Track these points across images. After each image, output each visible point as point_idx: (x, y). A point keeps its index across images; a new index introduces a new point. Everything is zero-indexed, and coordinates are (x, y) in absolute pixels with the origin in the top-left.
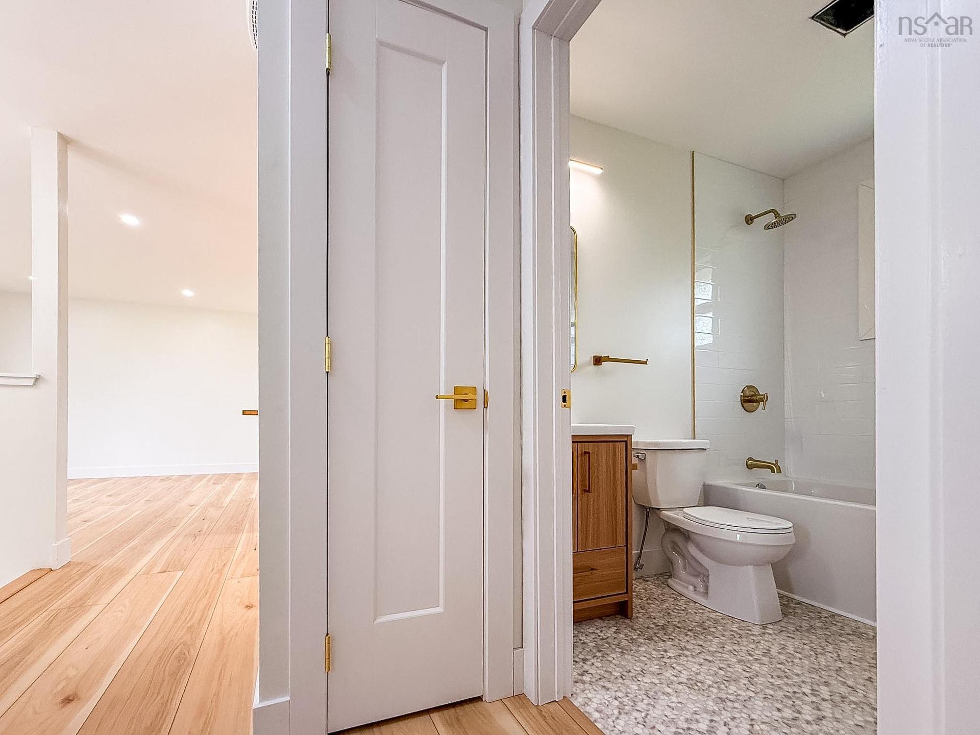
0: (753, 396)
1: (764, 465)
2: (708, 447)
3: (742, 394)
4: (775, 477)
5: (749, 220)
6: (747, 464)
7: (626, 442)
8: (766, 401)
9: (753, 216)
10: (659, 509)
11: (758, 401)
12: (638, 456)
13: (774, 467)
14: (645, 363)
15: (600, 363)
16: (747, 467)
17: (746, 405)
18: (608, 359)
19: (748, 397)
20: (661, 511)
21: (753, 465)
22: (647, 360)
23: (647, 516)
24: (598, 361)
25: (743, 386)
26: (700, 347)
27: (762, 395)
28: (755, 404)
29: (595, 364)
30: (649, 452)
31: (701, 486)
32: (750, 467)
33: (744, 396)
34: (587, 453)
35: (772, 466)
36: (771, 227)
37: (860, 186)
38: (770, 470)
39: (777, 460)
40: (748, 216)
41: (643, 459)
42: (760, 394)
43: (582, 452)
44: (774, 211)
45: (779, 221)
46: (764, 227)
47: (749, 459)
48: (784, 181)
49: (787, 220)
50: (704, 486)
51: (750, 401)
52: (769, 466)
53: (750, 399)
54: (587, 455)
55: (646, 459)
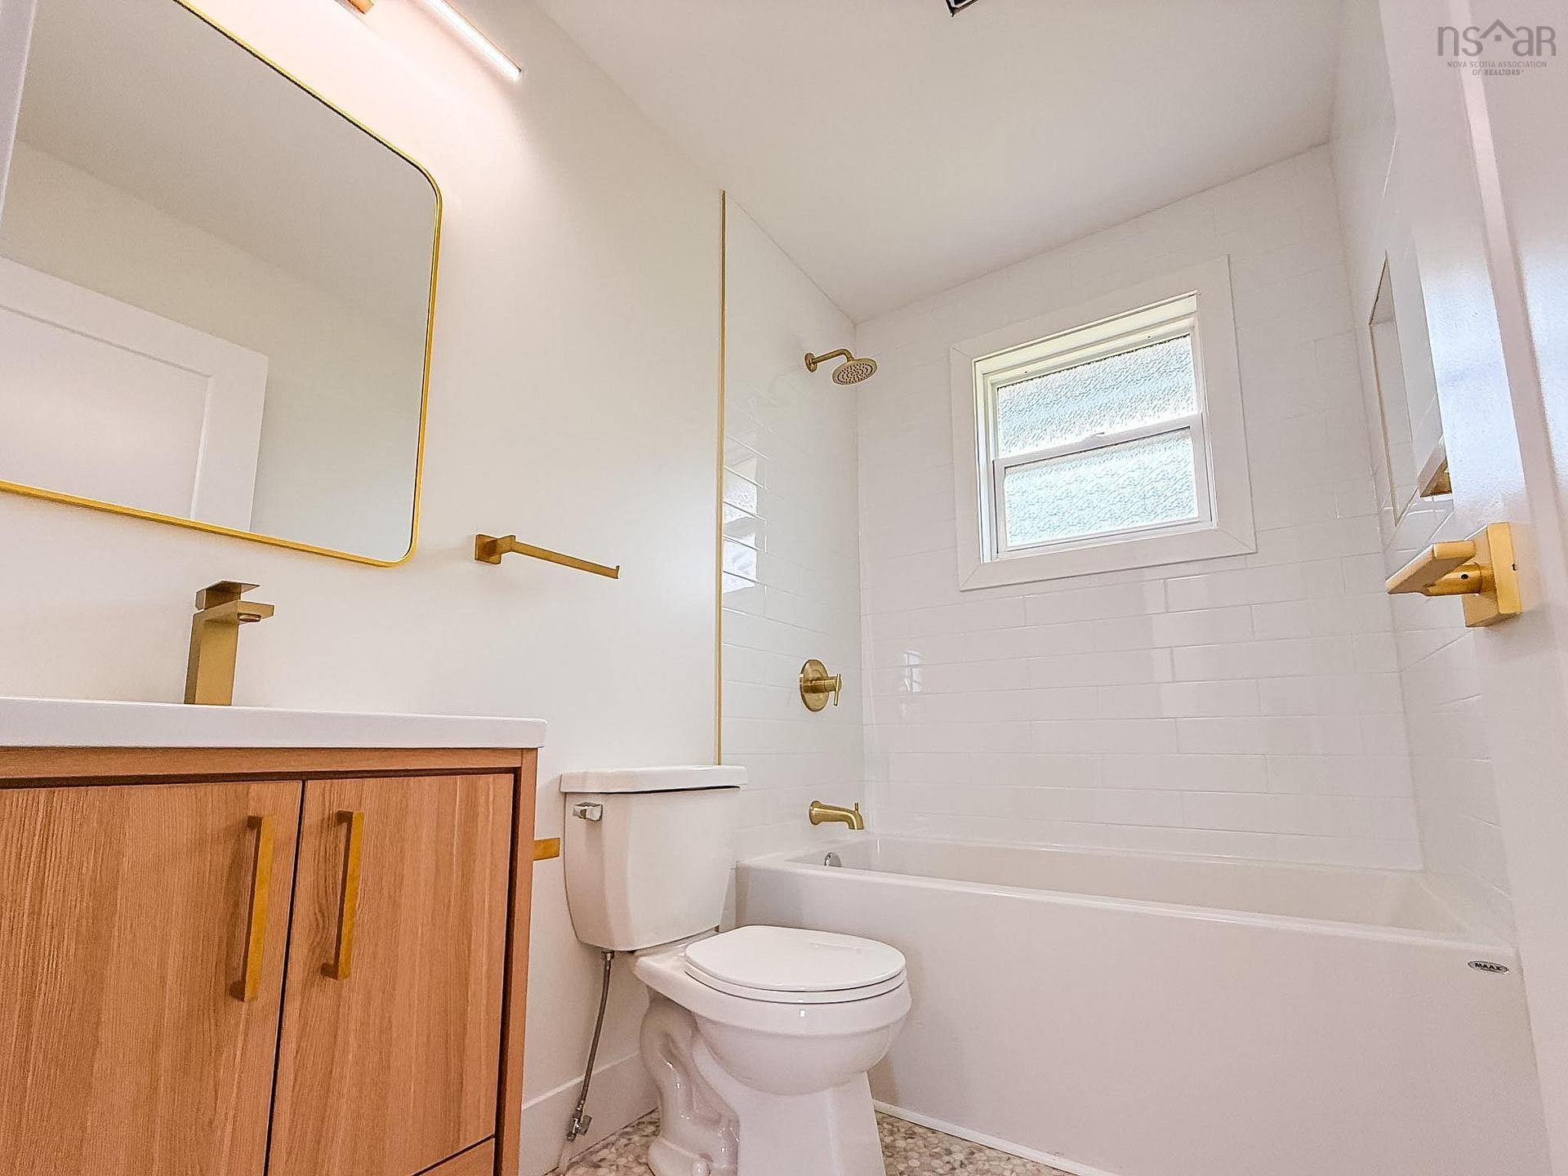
0: (818, 679)
1: (836, 815)
2: (745, 782)
3: (802, 676)
4: (854, 837)
5: (812, 363)
6: (810, 813)
7: (516, 772)
8: (839, 690)
9: (817, 357)
10: (632, 952)
11: (826, 690)
12: (583, 813)
13: (851, 819)
14: (613, 573)
15: (493, 558)
16: (811, 820)
17: (809, 696)
18: (512, 545)
19: (811, 681)
20: (637, 957)
21: (820, 815)
22: (618, 567)
23: (607, 974)
24: (488, 550)
25: (803, 660)
27: (832, 678)
28: (821, 695)
29: (479, 558)
30: (612, 799)
31: (727, 875)
32: (815, 820)
33: (805, 680)
34: (344, 818)
35: (851, 816)
36: (842, 380)
37: (951, 349)
38: (846, 823)
39: (857, 805)
40: (808, 357)
41: (598, 818)
42: (829, 676)
43: (326, 816)
44: (845, 352)
45: (853, 368)
46: (833, 377)
47: (815, 804)
48: (855, 326)
49: (865, 370)
50: (736, 871)
51: (815, 690)
52: (843, 815)
53: (815, 687)
54: (345, 825)
55: (603, 818)
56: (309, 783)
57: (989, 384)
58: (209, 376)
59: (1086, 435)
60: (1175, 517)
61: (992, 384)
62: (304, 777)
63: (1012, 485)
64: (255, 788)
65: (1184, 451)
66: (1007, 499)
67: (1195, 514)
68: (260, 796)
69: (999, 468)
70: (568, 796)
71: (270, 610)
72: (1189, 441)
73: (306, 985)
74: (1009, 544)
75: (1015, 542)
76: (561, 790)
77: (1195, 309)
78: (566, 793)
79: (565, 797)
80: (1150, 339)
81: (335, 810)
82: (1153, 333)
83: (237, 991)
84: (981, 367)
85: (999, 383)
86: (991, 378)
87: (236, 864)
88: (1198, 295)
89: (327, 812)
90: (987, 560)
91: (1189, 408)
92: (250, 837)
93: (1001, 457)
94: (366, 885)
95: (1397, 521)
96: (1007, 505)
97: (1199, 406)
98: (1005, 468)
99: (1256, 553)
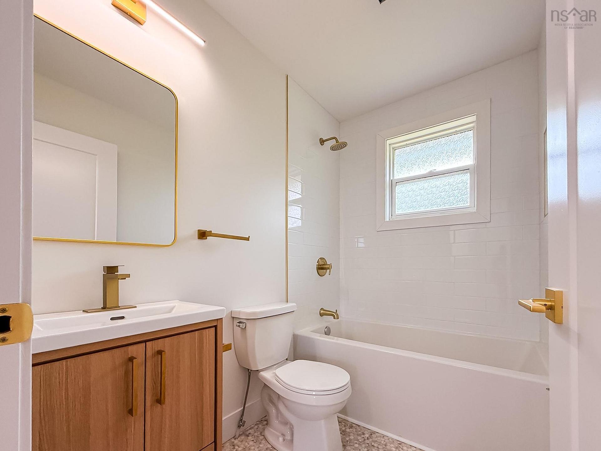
0: (323, 265)
1: (329, 313)
2: (296, 309)
3: (317, 264)
5: (322, 142)
6: (320, 313)
7: (216, 327)
8: (331, 269)
9: (324, 139)
10: (258, 370)
11: (326, 269)
12: (240, 325)
13: (335, 315)
14: (247, 239)
15: (204, 238)
16: (320, 315)
17: (321, 271)
18: (210, 234)
19: (321, 265)
20: (260, 372)
21: (323, 313)
22: (249, 237)
23: (249, 376)
24: (203, 235)
25: (318, 258)
26: (292, 229)
27: (328, 265)
28: (324, 271)
29: (199, 238)
30: (249, 321)
32: (321, 315)
33: (319, 265)
34: (160, 353)
35: (334, 314)
36: (334, 149)
37: (377, 135)
38: (333, 317)
39: (336, 310)
40: (321, 139)
41: (245, 327)
42: (328, 264)
43: (154, 352)
44: (335, 138)
45: (338, 145)
46: (330, 148)
47: (322, 309)
48: (340, 123)
49: (343, 146)
50: (294, 336)
51: (322, 269)
52: (332, 314)
53: (322, 267)
54: (160, 356)
55: (246, 327)
56: (147, 343)
57: (391, 148)
58: (97, 155)
59: (428, 171)
60: (461, 205)
61: (393, 148)
62: (145, 341)
63: (399, 189)
64: (130, 348)
65: (467, 177)
66: (396, 195)
67: (469, 205)
68: (133, 351)
69: (394, 183)
70: (234, 319)
71: (128, 276)
72: (469, 174)
73: (151, 406)
74: (396, 213)
75: (398, 212)
76: (232, 316)
77: (475, 120)
78: (233, 317)
79: (233, 319)
80: (456, 131)
81: (156, 349)
82: (458, 129)
83: (130, 412)
84: (388, 142)
85: (395, 148)
86: (392, 146)
87: (126, 373)
88: (477, 115)
89: (154, 350)
90: (387, 220)
91: (469, 160)
92: (130, 364)
93: (395, 178)
94: (168, 372)
95: (545, 216)
96: (396, 197)
97: (473, 161)
98: (396, 183)
99: (490, 222)
